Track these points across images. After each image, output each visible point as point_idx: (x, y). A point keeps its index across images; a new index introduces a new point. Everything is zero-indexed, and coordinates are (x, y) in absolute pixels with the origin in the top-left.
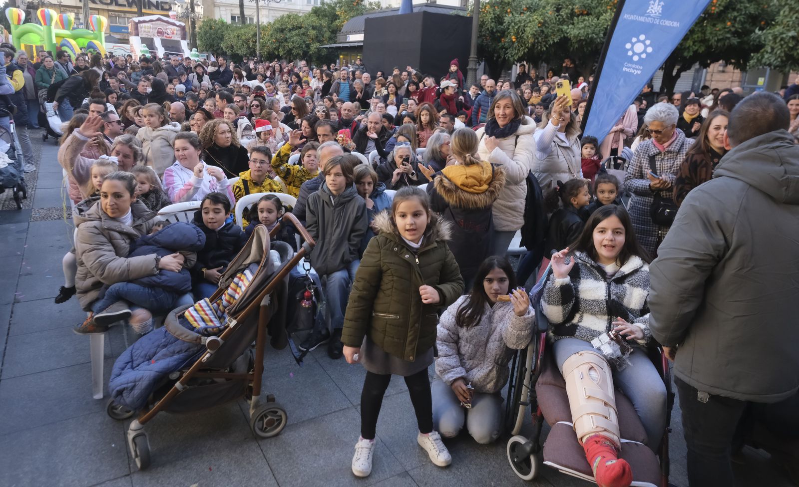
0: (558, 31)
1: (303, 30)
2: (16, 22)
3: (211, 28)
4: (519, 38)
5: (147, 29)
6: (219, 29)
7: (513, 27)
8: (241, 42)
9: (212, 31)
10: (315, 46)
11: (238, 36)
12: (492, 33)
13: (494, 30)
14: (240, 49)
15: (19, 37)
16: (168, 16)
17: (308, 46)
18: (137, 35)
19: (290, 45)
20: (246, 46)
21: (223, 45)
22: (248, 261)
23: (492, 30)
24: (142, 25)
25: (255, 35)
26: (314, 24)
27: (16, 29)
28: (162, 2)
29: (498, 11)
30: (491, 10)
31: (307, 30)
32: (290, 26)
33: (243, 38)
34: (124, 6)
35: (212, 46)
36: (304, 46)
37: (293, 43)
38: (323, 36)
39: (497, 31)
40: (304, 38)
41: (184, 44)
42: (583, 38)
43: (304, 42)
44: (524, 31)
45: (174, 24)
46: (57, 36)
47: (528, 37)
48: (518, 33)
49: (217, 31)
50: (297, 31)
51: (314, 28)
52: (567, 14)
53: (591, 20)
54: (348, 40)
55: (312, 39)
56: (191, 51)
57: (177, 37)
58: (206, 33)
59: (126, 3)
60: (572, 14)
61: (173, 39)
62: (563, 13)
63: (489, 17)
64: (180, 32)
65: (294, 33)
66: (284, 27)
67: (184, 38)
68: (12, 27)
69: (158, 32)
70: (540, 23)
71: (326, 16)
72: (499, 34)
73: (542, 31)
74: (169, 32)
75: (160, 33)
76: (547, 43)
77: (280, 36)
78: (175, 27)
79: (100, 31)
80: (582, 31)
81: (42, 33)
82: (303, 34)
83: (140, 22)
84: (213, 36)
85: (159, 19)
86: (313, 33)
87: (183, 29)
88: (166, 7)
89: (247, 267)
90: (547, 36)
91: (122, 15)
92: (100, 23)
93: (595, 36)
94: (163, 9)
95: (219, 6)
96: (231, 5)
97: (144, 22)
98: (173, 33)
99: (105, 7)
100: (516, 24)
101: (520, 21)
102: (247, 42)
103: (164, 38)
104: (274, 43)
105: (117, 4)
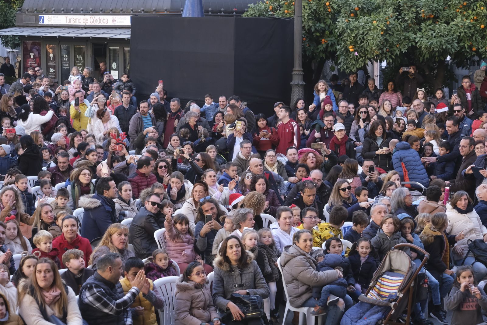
0: (405, 39)
13: (313, 30)
22: (384, 271)
23: (310, 29)
39: (316, 30)
42: (436, 50)
47: (371, 49)
48: (356, 42)
52: (411, 19)
53: (441, 27)
54: (40, 23)
60: (419, 20)
62: (409, 16)
70: (382, 30)
72: (318, 34)
73: (386, 40)
76: (392, 54)
80: (434, 41)
90: (391, 46)
93: (449, 46)
100: (352, 31)
101: (357, 28)
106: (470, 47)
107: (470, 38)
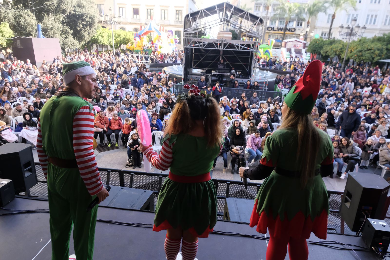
1: (372, 51)
3: (316, 43)
5: (289, 45)
6: (321, 43)
8: (332, 51)
9: (316, 44)
10: (376, 59)
11: (332, 49)
16: (299, 39)
17: (373, 59)
18: (285, 47)
19: (364, 58)
20: (334, 53)
21: (322, 52)
26: (379, 48)
31: (375, 51)
32: (366, 49)
33: (334, 49)
35: (314, 51)
36: (371, 58)
37: (365, 57)
38: (382, 53)
40: (372, 54)
41: (303, 51)
43: (372, 56)
45: (301, 42)
49: (319, 44)
50: (369, 51)
51: (378, 50)
55: (376, 55)
56: (306, 54)
57: (301, 48)
58: (314, 45)
59: (277, 30)
61: (299, 48)
64: (303, 45)
65: (367, 52)
66: (362, 49)
67: (304, 48)
71: (384, 41)
74: (298, 45)
75: (295, 46)
77: (359, 54)
78: (301, 44)
79: (271, 46)
82: (372, 53)
83: (288, 42)
84: (317, 47)
85: (295, 40)
86: (377, 52)
87: (305, 44)
88: (293, 30)
92: (272, 42)
94: (291, 31)
95: (317, 28)
96: (323, 28)
97: (290, 42)
98: (300, 46)
99: (268, 32)
102: (336, 52)
103: (296, 48)
104: (356, 57)
105: (274, 30)
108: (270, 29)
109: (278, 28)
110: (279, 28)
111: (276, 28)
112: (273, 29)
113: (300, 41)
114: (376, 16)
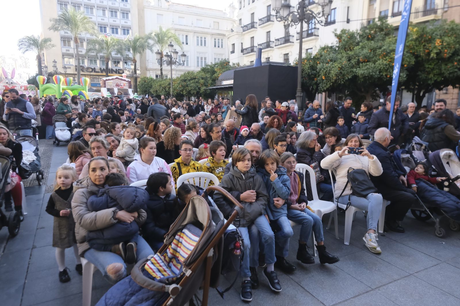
0: (351, 72)
1: (197, 80)
2: (42, 83)
3: (145, 82)
4: (328, 78)
5: (110, 84)
6: (150, 82)
7: (323, 71)
8: (162, 88)
10: (203, 88)
11: (160, 85)
12: (309, 75)
13: (310, 74)
14: (161, 92)
15: (43, 91)
16: (122, 76)
17: (199, 89)
18: (105, 87)
19: (190, 88)
20: (164, 90)
21: (151, 91)
22: (185, 223)
23: (309, 74)
24: (107, 81)
25: (170, 84)
26: (203, 76)
27: (42, 86)
28: (119, 70)
29: (312, 63)
30: (307, 63)
31: (199, 79)
32: (189, 78)
33: (163, 86)
34: (99, 72)
35: (145, 91)
36: (197, 89)
37: (191, 87)
38: (208, 83)
39: (312, 74)
40: (197, 84)
41: (130, 91)
42: (366, 75)
43: (197, 86)
44: (329, 73)
45: (125, 80)
46: (63, 89)
47: (332, 76)
48: (326, 74)
49: (148, 83)
50: (193, 81)
51: (202, 79)
52: (355, 62)
53: (371, 65)
54: (222, 84)
55: (202, 85)
56: (134, 94)
57: (126, 87)
58: (142, 84)
59: (100, 71)
60: (358, 62)
61: (124, 88)
62: (353, 61)
63: (307, 66)
64: (128, 84)
65: (191, 82)
66: (186, 79)
67: (130, 87)
68: (40, 86)
69: (116, 85)
70: (339, 68)
71: (209, 72)
72: (313, 76)
73: (341, 73)
74: (122, 84)
75: (117, 85)
76: (344, 79)
77: (184, 83)
78: (125, 82)
79: (86, 86)
80: (366, 71)
81: (55, 88)
82: (197, 82)
84: (146, 86)
85: (117, 78)
86: (202, 81)
87: (130, 82)
88: (121, 72)
89: (184, 227)
90: (344, 75)
91: (98, 77)
92: (86, 81)
93: (374, 74)
94: (119, 73)
95: (149, 70)
97: (109, 80)
98: (124, 85)
99: (89, 73)
100: (324, 69)
101: (327, 68)
102: (165, 88)
103: (119, 88)
104: (181, 87)
105: (95, 72)
106: (386, 75)
107: (386, 71)
108: (91, 70)
109: (100, 69)
110: (102, 69)
111: (97, 69)
112: (94, 70)
113: (123, 78)
114: (205, 58)
